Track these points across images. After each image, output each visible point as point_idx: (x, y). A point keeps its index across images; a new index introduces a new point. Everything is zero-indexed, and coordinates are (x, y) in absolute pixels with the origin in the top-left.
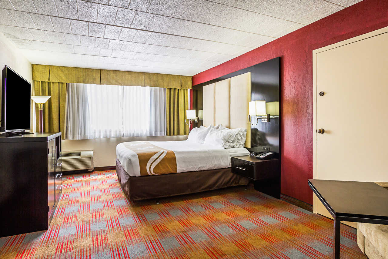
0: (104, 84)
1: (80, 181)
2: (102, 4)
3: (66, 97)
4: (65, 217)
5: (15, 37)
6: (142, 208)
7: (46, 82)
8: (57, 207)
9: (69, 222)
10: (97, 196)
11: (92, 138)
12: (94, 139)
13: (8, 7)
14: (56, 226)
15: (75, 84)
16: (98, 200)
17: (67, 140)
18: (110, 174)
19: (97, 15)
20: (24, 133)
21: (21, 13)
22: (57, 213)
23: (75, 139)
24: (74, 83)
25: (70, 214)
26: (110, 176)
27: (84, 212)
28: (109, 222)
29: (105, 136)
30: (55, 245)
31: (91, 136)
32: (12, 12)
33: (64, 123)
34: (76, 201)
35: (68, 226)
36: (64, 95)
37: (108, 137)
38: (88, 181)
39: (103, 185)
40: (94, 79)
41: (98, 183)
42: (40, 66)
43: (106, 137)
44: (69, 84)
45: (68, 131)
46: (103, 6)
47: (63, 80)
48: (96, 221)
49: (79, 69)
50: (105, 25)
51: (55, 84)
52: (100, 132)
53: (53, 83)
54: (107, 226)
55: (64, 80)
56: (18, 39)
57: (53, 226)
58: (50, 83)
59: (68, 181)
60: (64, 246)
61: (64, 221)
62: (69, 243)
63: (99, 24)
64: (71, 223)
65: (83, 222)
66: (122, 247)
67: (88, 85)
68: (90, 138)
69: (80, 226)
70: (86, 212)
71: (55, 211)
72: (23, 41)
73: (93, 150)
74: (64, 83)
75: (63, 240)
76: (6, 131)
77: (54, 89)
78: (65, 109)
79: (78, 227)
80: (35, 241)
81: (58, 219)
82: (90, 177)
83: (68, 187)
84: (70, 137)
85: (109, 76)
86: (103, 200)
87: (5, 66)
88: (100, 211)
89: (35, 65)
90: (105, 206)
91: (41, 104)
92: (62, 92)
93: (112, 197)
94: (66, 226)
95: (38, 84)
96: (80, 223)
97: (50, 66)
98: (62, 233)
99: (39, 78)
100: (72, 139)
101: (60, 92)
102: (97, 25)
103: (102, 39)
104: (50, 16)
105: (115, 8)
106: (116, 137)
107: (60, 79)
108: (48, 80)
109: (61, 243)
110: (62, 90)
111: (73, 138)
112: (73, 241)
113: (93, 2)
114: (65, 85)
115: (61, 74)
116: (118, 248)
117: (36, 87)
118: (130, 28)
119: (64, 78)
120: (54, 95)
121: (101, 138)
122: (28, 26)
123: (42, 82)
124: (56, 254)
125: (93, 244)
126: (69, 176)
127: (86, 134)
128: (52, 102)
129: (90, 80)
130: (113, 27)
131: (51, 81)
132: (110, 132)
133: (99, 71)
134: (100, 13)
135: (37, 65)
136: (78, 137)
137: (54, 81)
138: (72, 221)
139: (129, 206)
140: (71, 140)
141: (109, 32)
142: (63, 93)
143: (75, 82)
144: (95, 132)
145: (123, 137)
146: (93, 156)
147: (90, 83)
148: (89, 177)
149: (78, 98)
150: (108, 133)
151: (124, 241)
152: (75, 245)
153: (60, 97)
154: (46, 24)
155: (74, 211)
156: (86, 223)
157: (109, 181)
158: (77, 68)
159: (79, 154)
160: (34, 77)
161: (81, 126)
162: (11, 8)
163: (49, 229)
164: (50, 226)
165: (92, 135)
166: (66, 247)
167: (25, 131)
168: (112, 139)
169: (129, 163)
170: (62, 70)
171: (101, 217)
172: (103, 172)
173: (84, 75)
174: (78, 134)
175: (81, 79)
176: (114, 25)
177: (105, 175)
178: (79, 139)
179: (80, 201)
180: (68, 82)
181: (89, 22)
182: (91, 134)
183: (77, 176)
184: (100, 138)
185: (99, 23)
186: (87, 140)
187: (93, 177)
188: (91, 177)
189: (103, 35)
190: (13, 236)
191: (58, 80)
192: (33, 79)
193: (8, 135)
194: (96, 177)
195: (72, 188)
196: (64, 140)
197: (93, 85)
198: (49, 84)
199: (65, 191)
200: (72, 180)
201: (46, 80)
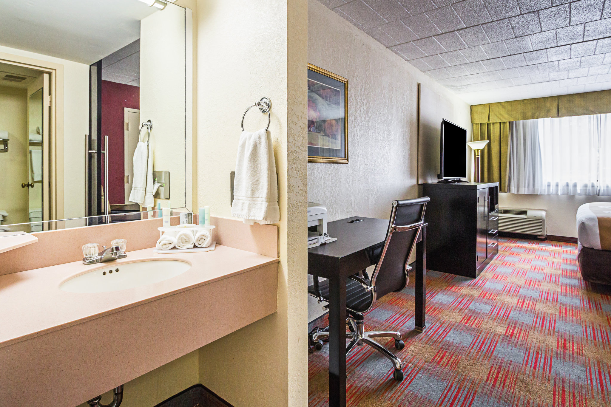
0: (563, 116)
1: (524, 247)
2: (534, 34)
3: (509, 139)
4: (495, 275)
5: (452, 86)
6: (602, 296)
7: (485, 124)
8: (489, 264)
9: (498, 279)
10: (540, 267)
11: (545, 193)
12: (549, 195)
13: (445, 66)
14: (484, 278)
15: (521, 122)
16: (540, 271)
17: (509, 193)
18: (571, 248)
19: (531, 44)
20: (459, 181)
21: (455, 66)
22: (488, 269)
23: (520, 193)
24: (518, 120)
25: (501, 273)
26: (570, 250)
27: (517, 277)
28: (544, 293)
29: (566, 192)
30: (479, 291)
31: (543, 190)
32: (449, 68)
33: (506, 171)
34: (511, 265)
35: (496, 281)
36: (507, 137)
37: (572, 194)
38: (534, 249)
39: (554, 257)
40: (548, 111)
41: (547, 254)
42: (479, 106)
43: (568, 193)
44: (512, 122)
45: (511, 182)
46: (535, 35)
47: (505, 118)
48: (528, 288)
49: (526, 101)
50: (545, 50)
51: (495, 125)
52: (557, 185)
53: (493, 124)
54: (539, 296)
55: (507, 118)
56: (455, 87)
57: (481, 277)
58: (490, 124)
59: (509, 244)
60: (487, 295)
61: (493, 277)
62: (493, 294)
63: (536, 52)
64: (500, 280)
65: (513, 284)
66: (551, 318)
67: (540, 120)
68: (542, 194)
69: (508, 286)
70: (520, 277)
71: (486, 267)
72: (460, 87)
73: (545, 211)
74: (506, 122)
75: (488, 291)
76: (444, 178)
77: (494, 132)
78: (507, 155)
79: (506, 286)
80: (464, 282)
81: (487, 274)
82: (539, 246)
83: (506, 250)
84: (514, 190)
85: (573, 103)
86: (546, 272)
87: (443, 119)
88: (537, 281)
89: (474, 107)
90: (546, 279)
91: (478, 150)
92: (503, 133)
93: (561, 273)
94: (494, 282)
95: (476, 126)
96: (509, 284)
97: (490, 105)
98: (488, 285)
99: (478, 121)
100: (516, 193)
101: (502, 134)
102: (534, 52)
103: (547, 64)
104: (481, 61)
105: (552, 31)
106: (586, 195)
107: (502, 118)
108: (487, 121)
109: (486, 292)
110: (503, 131)
111: (518, 191)
112: (497, 294)
113: (522, 36)
114: (508, 124)
115: (502, 111)
116: (544, 317)
117: (474, 131)
118: (583, 42)
119: (506, 116)
120: (494, 138)
121: (559, 194)
122: (463, 75)
123: (481, 124)
124: (478, 297)
125: (517, 304)
126: (511, 239)
127: (536, 187)
128: (492, 146)
129: (542, 114)
130: (557, 48)
131: (491, 122)
132: (575, 186)
133: (557, 99)
134: (534, 42)
135: (476, 105)
136: (524, 191)
137: (494, 122)
138: (501, 279)
139: (582, 288)
140: (514, 194)
141: (553, 55)
142: (505, 134)
143: (520, 119)
144: (549, 186)
145: (599, 195)
146: (545, 218)
147: (543, 117)
148: (537, 246)
149: (525, 140)
150: (571, 187)
151: (556, 315)
152: (498, 298)
153: (502, 140)
154: (478, 68)
155: (505, 272)
156: (516, 286)
157: (564, 256)
158: (523, 100)
159: (525, 213)
160: (473, 120)
161: (529, 177)
162: (447, 66)
163: (477, 278)
164: (478, 277)
165: (545, 189)
166: (489, 296)
167: (460, 179)
168: (577, 197)
169: (581, 227)
170: (504, 107)
171: (536, 286)
172: (562, 243)
173: (533, 108)
174: (525, 187)
175: (529, 114)
176: (557, 46)
177: (562, 248)
178: (526, 193)
179: (516, 266)
180: (512, 120)
181: (524, 53)
182: (543, 188)
183: (522, 241)
184: (557, 194)
185: (536, 50)
186: (538, 195)
187: (542, 247)
188: (541, 246)
189: (547, 59)
190: (447, 274)
191: (499, 119)
192: (471, 122)
193: (445, 182)
194: (547, 247)
195: (510, 252)
196: (505, 192)
197: (548, 120)
198: (489, 126)
199: (502, 253)
200: (513, 243)
201: (486, 121)
